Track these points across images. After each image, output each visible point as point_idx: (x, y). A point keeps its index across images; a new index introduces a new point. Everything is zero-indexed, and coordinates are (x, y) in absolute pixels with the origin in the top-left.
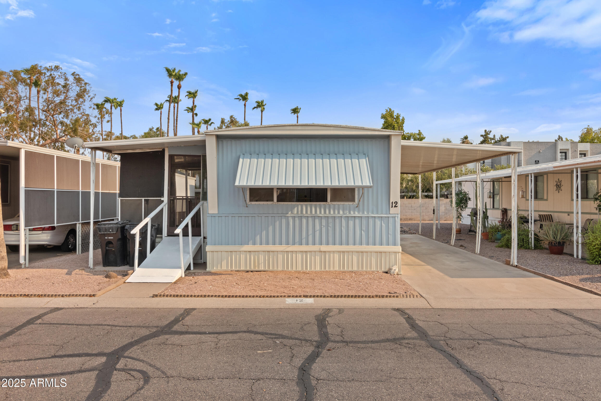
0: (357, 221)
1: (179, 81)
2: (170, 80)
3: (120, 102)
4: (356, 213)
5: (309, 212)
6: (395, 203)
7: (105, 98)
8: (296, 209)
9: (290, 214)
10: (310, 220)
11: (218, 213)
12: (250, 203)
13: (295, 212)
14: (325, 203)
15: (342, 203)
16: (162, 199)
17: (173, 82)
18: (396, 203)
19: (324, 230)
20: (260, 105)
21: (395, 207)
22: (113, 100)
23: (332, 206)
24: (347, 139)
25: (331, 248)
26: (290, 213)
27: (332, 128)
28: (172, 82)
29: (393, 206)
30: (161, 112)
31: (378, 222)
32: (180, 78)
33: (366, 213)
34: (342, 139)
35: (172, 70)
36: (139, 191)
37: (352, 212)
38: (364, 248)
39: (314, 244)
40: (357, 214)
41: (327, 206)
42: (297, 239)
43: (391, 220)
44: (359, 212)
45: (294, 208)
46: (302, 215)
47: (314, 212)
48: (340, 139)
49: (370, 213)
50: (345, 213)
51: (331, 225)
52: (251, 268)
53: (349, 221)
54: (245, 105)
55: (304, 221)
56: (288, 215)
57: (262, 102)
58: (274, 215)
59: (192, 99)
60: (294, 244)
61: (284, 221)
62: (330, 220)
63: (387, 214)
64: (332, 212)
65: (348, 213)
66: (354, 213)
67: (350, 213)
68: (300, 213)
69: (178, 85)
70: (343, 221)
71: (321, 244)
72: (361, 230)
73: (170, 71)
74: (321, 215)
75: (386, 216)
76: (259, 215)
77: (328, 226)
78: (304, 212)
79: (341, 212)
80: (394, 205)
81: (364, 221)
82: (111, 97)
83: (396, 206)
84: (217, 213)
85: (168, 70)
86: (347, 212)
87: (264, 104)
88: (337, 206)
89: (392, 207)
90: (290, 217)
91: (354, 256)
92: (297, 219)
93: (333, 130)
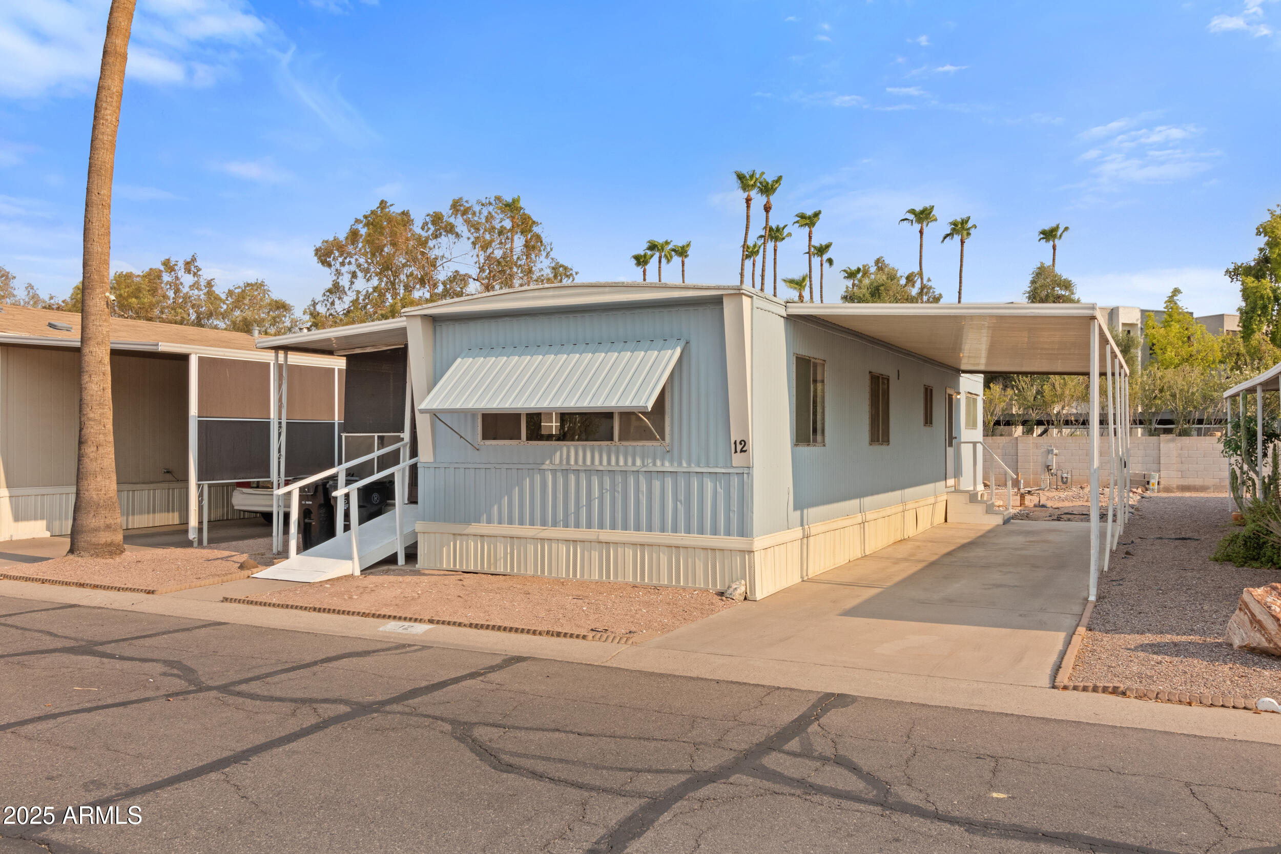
0: (669, 481)
1: (767, 196)
2: (746, 195)
3: (681, 247)
4: (667, 464)
5: (580, 462)
6: (741, 443)
7: (649, 242)
8: (558, 454)
9: (547, 465)
10: (583, 476)
11: (435, 461)
12: (482, 443)
13: (557, 461)
14: (609, 443)
15: (641, 443)
16: (402, 435)
17: (750, 200)
18: (743, 442)
19: (608, 496)
20: (960, 228)
21: (742, 451)
22: (663, 245)
23: (622, 449)
24: (650, 310)
25: (619, 535)
26: (548, 462)
27: (607, 289)
28: (748, 200)
29: (739, 449)
30: (754, 261)
31: (709, 485)
32: (767, 189)
33: (685, 464)
34: (640, 311)
35: (748, 177)
36: (371, 422)
37: (658, 463)
38: (681, 538)
39: (589, 526)
40: (668, 467)
41: (613, 448)
42: (561, 516)
43: (735, 480)
44: (671, 462)
45: (555, 452)
46: (568, 467)
47: (588, 462)
48: (636, 311)
49: (693, 465)
50: (646, 464)
51: (619, 488)
52: (484, 568)
53: (653, 481)
54: (921, 232)
55: (572, 478)
56: (544, 467)
57: (964, 222)
58: (520, 466)
59: (807, 229)
60: (555, 524)
61: (538, 478)
62: (619, 479)
63: (727, 467)
64: (621, 462)
65: (651, 465)
66: (663, 465)
67: (654, 464)
68: (564, 462)
69: (765, 205)
70: (642, 479)
71: (601, 526)
72: (676, 499)
73: (745, 177)
74: (601, 468)
75: (723, 471)
76: (498, 466)
77: (613, 490)
78: (572, 462)
79: (638, 462)
80: (739, 447)
81: (682, 482)
82: (660, 240)
83: (744, 449)
84: (432, 460)
85: (741, 177)
86: (650, 461)
87: (970, 224)
88: (630, 449)
89: (736, 452)
90: (548, 470)
91: (661, 555)
92: (559, 474)
93: (610, 293)
